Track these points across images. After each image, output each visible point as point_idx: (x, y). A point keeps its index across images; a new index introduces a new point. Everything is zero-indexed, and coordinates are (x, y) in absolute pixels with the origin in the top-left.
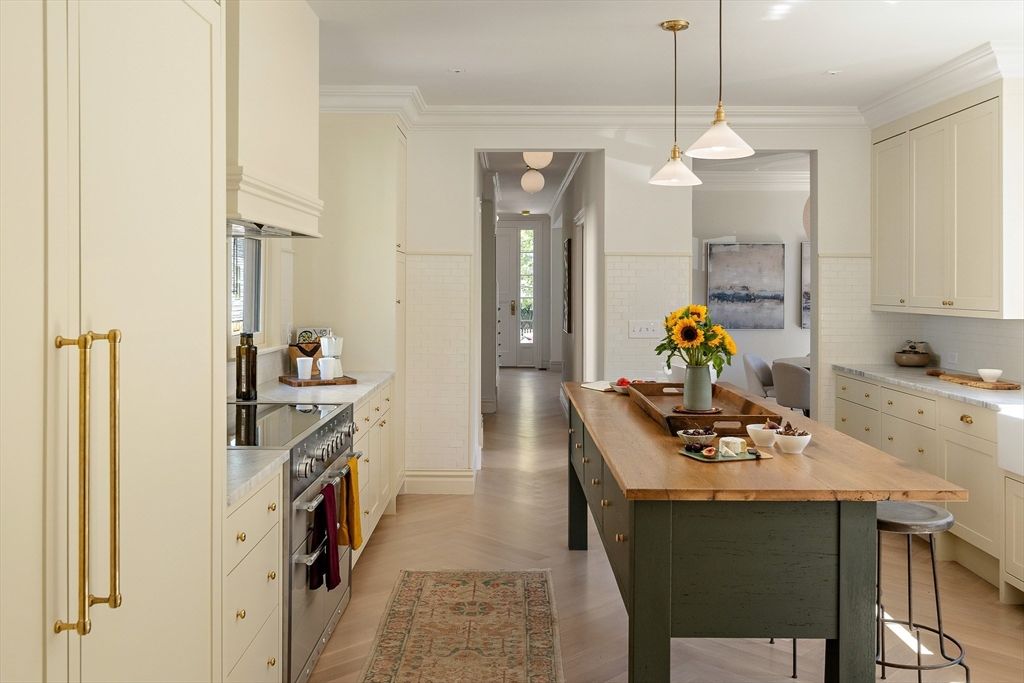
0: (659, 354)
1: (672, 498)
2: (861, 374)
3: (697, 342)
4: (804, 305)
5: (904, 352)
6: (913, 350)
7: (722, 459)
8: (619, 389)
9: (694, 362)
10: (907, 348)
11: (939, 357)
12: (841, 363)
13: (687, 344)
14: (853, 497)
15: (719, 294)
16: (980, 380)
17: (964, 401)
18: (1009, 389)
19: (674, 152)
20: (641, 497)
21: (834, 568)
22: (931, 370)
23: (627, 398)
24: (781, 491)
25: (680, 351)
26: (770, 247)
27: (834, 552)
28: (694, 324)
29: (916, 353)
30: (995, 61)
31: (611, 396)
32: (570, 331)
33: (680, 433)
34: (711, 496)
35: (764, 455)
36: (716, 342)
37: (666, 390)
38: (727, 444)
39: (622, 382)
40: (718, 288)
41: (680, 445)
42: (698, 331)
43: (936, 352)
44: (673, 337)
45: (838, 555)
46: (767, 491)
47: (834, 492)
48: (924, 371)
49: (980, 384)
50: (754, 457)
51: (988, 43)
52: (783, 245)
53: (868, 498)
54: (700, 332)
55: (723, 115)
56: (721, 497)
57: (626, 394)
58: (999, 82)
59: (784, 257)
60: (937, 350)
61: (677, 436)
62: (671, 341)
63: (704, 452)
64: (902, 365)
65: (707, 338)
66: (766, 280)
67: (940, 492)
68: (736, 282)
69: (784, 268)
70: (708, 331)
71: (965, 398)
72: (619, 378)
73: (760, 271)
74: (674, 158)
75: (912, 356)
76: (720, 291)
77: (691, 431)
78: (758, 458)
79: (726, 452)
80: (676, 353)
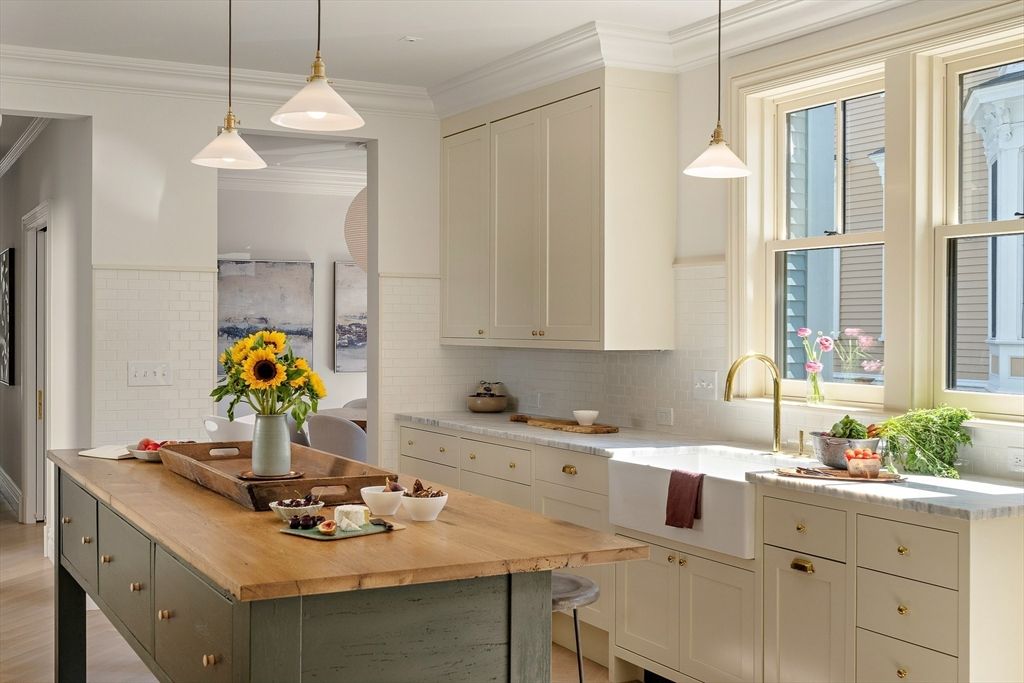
0: (219, 400)
1: (305, 592)
2: (435, 423)
3: (276, 382)
4: (337, 342)
5: (479, 395)
6: (488, 393)
7: (343, 535)
8: (142, 454)
9: (267, 411)
10: (482, 391)
11: (517, 400)
12: (407, 411)
13: (262, 385)
14: (528, 567)
15: (228, 328)
16: (576, 423)
17: (568, 449)
18: (608, 432)
19: (229, 120)
20: (261, 596)
21: (504, 660)
22: (514, 415)
23: (160, 466)
24: (443, 568)
25: (247, 396)
26: (295, 266)
27: (504, 640)
28: (272, 357)
29: (492, 395)
30: (597, 47)
31: (131, 465)
32: (12, 381)
33: (273, 505)
34: (356, 584)
35: (396, 526)
36: (300, 381)
37: (213, 452)
38: (347, 514)
39: (146, 445)
40: (228, 320)
41: (279, 521)
42: (279, 366)
43: (514, 395)
44: (243, 376)
45: (509, 644)
46: (426, 569)
47: (506, 563)
48: (507, 417)
49: (577, 428)
50: (382, 529)
51: (594, 22)
52: (312, 265)
53: (544, 567)
54: (281, 368)
55: (323, 69)
56: (369, 584)
57: (157, 461)
58: (601, 70)
59: (313, 280)
60: (513, 392)
61: (270, 509)
62: (237, 381)
63: (321, 527)
64: (476, 411)
65: (290, 376)
66: (289, 310)
67: (621, 550)
68: (252, 313)
69: (313, 295)
70: (289, 365)
71: (568, 445)
72: (141, 439)
73: (283, 297)
74: (229, 128)
75: (487, 399)
76: (230, 325)
77: (288, 502)
78: (389, 529)
79: (348, 525)
80: (243, 398)
